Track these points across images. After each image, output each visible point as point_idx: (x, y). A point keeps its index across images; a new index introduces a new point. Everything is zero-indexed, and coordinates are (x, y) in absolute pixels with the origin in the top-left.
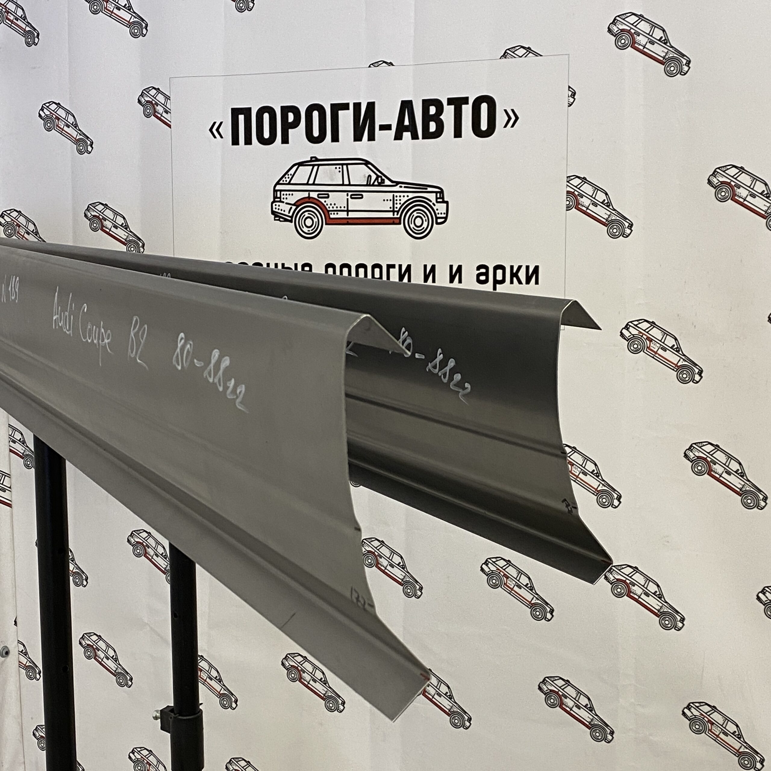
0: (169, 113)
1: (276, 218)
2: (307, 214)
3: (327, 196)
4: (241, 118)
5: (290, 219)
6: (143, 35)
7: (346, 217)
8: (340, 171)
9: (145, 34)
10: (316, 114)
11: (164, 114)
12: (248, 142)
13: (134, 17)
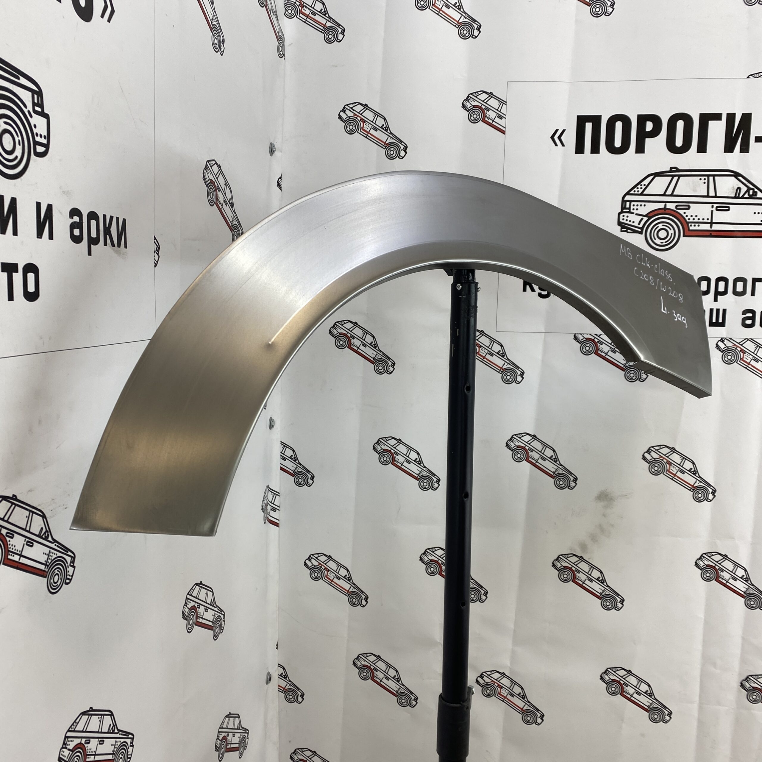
0: (503, 118)
1: (623, 230)
2: (660, 226)
3: (687, 207)
4: (589, 127)
5: (640, 230)
6: (473, 37)
7: (709, 229)
8: (705, 183)
9: (476, 36)
10: (680, 124)
11: (497, 120)
12: (595, 149)
13: (464, 17)
